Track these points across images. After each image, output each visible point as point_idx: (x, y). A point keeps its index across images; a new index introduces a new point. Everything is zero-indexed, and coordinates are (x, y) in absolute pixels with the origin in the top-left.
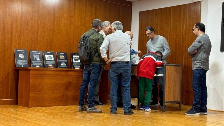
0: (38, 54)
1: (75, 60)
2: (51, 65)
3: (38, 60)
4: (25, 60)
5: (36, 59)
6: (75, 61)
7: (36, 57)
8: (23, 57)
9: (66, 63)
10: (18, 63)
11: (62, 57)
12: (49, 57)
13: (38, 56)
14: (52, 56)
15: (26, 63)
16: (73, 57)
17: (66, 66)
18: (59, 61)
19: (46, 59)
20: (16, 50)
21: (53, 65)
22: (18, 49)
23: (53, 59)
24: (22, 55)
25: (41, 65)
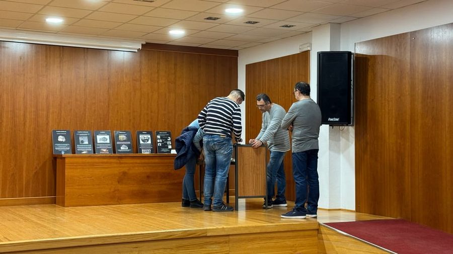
0: (86, 134)
1: (143, 141)
2: (104, 149)
3: (86, 142)
4: (67, 144)
5: (82, 142)
6: (143, 143)
7: (82, 139)
8: (64, 140)
9: (128, 145)
10: (56, 148)
11: (122, 137)
12: (103, 139)
13: (86, 137)
14: (108, 137)
15: (69, 148)
16: (140, 136)
17: (129, 150)
18: (118, 143)
19: (98, 142)
20: (54, 132)
21: (108, 149)
22: (57, 129)
23: (108, 141)
24: (63, 137)
25: (91, 150)
